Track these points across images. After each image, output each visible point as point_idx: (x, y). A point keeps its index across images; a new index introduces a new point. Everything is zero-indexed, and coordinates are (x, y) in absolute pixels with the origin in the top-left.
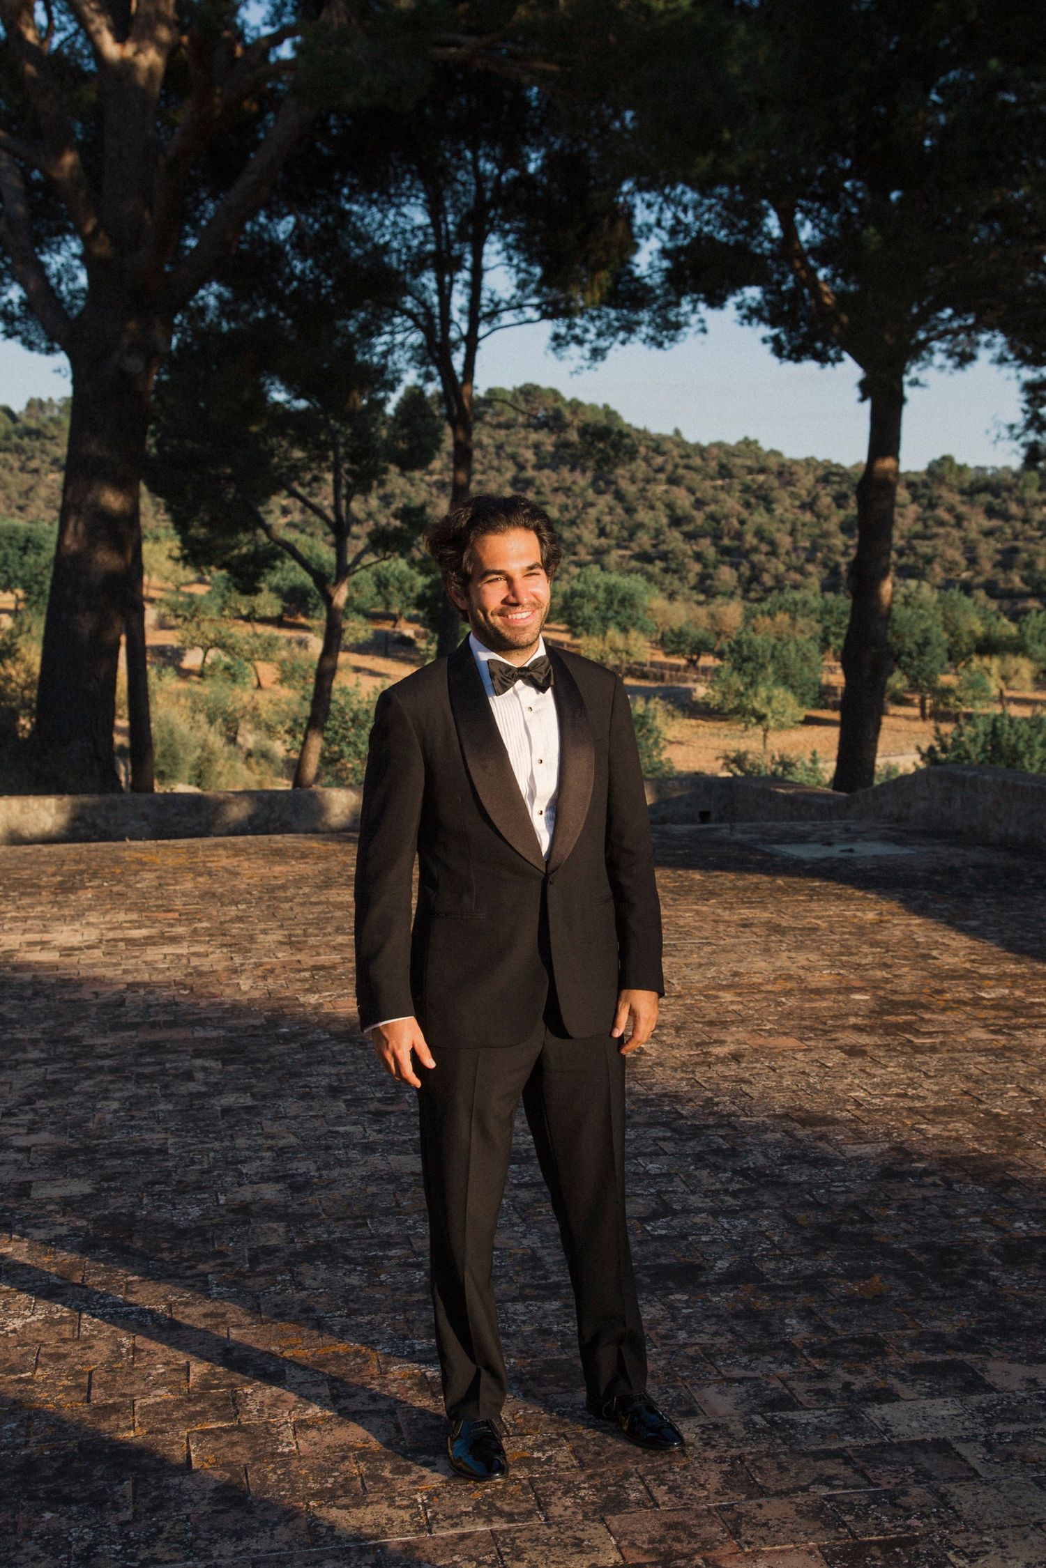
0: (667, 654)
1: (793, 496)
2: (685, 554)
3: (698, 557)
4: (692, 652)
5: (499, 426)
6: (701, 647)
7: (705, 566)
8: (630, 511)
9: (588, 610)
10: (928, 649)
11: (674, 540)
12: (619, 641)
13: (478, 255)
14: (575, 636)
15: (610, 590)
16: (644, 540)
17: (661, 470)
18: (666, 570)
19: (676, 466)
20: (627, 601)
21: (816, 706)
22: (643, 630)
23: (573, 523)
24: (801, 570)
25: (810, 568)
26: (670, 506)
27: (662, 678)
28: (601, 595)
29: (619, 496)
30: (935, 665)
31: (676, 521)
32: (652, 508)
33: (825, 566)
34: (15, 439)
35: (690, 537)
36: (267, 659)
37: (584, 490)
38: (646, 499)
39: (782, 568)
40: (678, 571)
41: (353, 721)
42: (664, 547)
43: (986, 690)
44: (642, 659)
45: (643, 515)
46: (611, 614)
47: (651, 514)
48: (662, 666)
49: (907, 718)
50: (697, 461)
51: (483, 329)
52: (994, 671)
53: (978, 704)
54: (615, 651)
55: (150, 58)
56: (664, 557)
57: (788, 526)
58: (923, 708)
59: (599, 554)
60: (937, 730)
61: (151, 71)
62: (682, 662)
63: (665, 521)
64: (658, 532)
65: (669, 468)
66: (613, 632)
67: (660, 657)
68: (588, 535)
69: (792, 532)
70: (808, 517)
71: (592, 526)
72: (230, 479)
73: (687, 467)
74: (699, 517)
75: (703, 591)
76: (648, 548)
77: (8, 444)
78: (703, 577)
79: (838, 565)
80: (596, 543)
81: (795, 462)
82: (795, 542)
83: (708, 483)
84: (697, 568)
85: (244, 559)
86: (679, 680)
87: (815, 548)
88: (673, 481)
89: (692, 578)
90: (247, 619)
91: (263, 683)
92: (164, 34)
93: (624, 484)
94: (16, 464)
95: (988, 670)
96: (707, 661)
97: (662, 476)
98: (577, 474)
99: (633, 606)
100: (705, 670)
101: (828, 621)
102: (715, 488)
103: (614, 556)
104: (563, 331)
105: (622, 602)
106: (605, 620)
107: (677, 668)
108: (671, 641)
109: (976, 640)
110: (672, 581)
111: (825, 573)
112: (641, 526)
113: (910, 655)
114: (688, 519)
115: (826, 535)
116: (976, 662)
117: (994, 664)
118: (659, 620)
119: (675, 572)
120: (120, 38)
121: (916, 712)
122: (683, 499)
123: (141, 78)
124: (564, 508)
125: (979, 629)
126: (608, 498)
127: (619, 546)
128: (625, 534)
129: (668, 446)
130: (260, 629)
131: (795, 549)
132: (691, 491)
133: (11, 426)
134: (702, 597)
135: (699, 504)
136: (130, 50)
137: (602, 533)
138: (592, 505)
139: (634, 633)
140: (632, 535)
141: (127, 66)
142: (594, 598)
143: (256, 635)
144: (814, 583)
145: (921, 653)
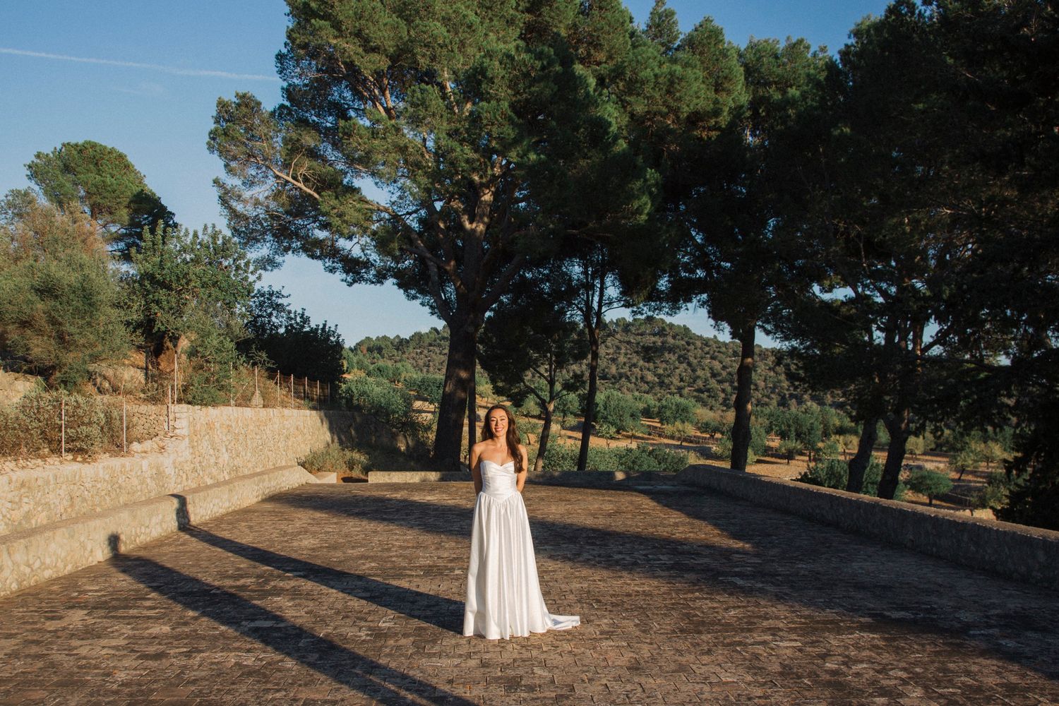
0: (701, 433)
1: (765, 364)
2: (718, 390)
3: (723, 391)
4: (712, 432)
5: (638, 334)
6: (716, 430)
7: (726, 395)
8: (694, 371)
9: (668, 413)
10: (813, 432)
11: (713, 383)
12: (680, 427)
13: (602, 283)
14: (662, 424)
15: (677, 405)
16: (700, 383)
17: (708, 353)
18: (709, 396)
19: (714, 352)
20: (685, 410)
21: (763, 456)
22: (691, 422)
23: (669, 376)
24: (768, 397)
25: (773, 396)
26: (711, 368)
27: (699, 443)
28: (674, 407)
29: (689, 364)
30: (816, 439)
31: (714, 375)
32: (704, 369)
33: (779, 395)
34: (438, 341)
35: (720, 382)
36: (533, 432)
37: (674, 362)
38: (701, 365)
39: (760, 396)
40: (715, 397)
41: (562, 457)
42: (708, 386)
43: (836, 449)
44: (690, 435)
45: (699, 373)
46: (678, 415)
47: (703, 372)
48: (699, 437)
49: (803, 461)
50: (723, 349)
51: (604, 309)
52: (841, 441)
53: (833, 455)
54: (679, 431)
55: (481, 227)
56: (708, 390)
57: (763, 377)
58: (810, 456)
59: (680, 389)
60: (808, 465)
61: (481, 232)
62: (708, 436)
63: (709, 375)
64: (706, 380)
65: (711, 352)
66: (678, 424)
67: (699, 434)
68: (676, 381)
69: (765, 380)
70: (772, 374)
71: (677, 377)
72: (512, 363)
73: (719, 352)
74: (724, 373)
75: (725, 406)
76: (701, 386)
77: (435, 343)
78: (725, 400)
79: (785, 394)
80: (679, 384)
81: (767, 350)
82: (766, 385)
83: (728, 359)
84: (723, 395)
85: (516, 394)
86: (706, 443)
87: (775, 387)
88: (713, 358)
89: (721, 400)
90: (526, 416)
91: (532, 442)
92: (486, 220)
93: (691, 359)
94: (438, 352)
95: (838, 441)
96: (718, 435)
97: (708, 356)
98: (671, 355)
99: (687, 412)
100: (717, 439)
101: (772, 419)
102: (731, 361)
103: (686, 391)
104: (635, 309)
105: (683, 410)
106: (675, 418)
107: (705, 438)
108: (705, 427)
109: (836, 428)
110: (711, 401)
111: (779, 398)
112: (698, 377)
113: (805, 434)
114: (719, 374)
115: (780, 381)
116: (833, 438)
117: (841, 438)
118: (699, 418)
119: (713, 397)
120: (471, 223)
121: (807, 458)
122: (717, 365)
123: (478, 234)
124: (665, 369)
125: (838, 423)
126: (685, 365)
127: (689, 386)
128: (692, 380)
129: (711, 343)
130: (531, 420)
131: (766, 388)
132: (721, 362)
133: (437, 336)
134: (725, 408)
135: (724, 368)
136: (474, 225)
137: (682, 380)
138: (677, 368)
139: (686, 423)
140: (695, 381)
141: (474, 231)
142: (671, 409)
143: (530, 423)
144: (774, 402)
145: (810, 433)
